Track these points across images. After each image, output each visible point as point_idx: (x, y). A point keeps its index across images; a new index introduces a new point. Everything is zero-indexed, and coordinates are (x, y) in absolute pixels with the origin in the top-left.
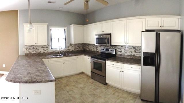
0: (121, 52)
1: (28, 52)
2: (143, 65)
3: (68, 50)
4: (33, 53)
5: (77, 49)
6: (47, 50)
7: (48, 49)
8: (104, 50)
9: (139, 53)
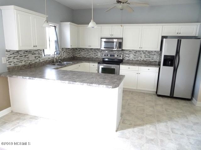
0: (128, 57)
1: (12, 65)
2: (163, 66)
4: (20, 64)
5: (68, 56)
6: (39, 59)
7: (40, 56)
8: (107, 55)
9: (149, 58)
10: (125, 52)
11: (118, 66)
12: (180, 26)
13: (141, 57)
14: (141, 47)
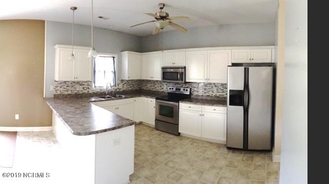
0: (197, 92)
1: (59, 92)
2: (230, 105)
3: (118, 90)
4: (66, 93)
5: (131, 89)
6: (88, 90)
7: (90, 87)
8: (172, 89)
10: (193, 84)
11: (177, 104)
12: (253, 51)
13: (213, 92)
14: (208, 78)
